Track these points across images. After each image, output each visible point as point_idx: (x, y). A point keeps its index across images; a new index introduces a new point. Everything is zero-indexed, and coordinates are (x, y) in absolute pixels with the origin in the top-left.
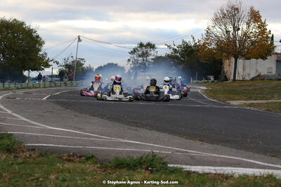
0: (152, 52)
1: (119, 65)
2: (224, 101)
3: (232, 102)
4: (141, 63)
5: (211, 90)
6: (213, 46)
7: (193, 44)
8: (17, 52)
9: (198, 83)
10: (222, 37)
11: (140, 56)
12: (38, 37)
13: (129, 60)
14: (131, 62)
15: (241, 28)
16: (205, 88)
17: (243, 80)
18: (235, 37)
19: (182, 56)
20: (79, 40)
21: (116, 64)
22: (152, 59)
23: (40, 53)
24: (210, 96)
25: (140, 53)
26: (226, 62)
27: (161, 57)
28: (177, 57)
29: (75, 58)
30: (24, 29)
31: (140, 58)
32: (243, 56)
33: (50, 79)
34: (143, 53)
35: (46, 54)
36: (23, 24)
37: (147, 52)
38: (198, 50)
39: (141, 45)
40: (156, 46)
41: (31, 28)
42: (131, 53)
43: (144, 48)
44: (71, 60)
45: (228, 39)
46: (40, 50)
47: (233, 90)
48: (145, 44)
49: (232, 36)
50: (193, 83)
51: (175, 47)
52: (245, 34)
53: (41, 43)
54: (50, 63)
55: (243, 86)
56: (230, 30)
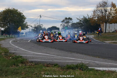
0: (71, 21)
1: (57, 27)
2: (103, 41)
3: (106, 42)
4: (66, 26)
5: (96, 37)
6: (96, 18)
7: (88, 18)
8: (15, 22)
9: (90, 34)
10: (100, 15)
11: (66, 23)
12: (23, 16)
13: (61, 25)
14: (62, 26)
15: (108, 11)
16: (93, 36)
17: (109, 32)
18: (105, 14)
19: (83, 23)
20: (41, 17)
21: (56, 27)
22: (71, 24)
23: (24, 22)
24: (97, 39)
25: (66, 22)
26: (102, 25)
27: (74, 23)
28: (81, 23)
29: (39, 24)
30: (18, 12)
31: (66, 24)
32: (109, 22)
33: (29, 33)
34: (67, 22)
35: (27, 23)
36: (17, 10)
37: (68, 22)
38: (90, 20)
39: (66, 19)
40: (72, 19)
41: (21, 12)
42: (62, 22)
43: (68, 20)
44: (37, 25)
45: (103, 15)
46: (24, 21)
47: (105, 37)
48: (68, 18)
49: (104, 14)
50: (88, 34)
51: (81, 19)
52: (110, 13)
53: (25, 18)
54: (28, 27)
55: (109, 35)
56: (103, 11)
